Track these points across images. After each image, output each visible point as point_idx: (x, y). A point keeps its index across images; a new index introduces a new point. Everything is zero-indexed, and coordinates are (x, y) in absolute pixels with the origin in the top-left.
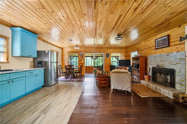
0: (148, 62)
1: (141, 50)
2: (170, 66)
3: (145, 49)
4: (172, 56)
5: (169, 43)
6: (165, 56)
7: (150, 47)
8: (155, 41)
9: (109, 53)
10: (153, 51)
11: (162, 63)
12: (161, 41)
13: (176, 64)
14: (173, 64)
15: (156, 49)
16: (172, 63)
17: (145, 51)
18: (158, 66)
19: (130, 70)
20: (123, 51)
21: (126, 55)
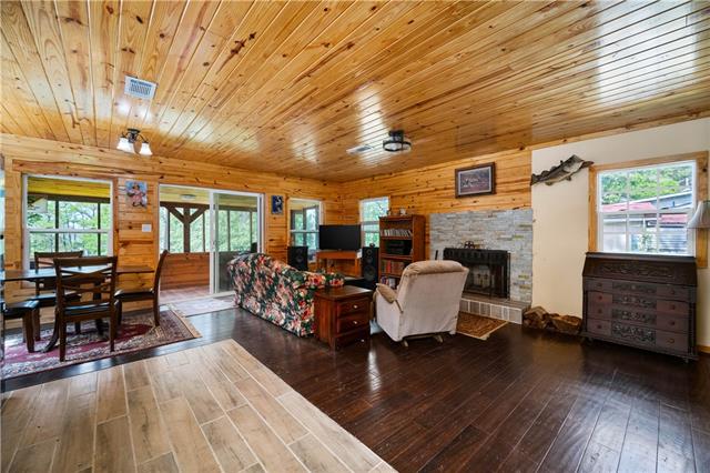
0: (431, 232)
1: (404, 196)
2: (497, 243)
3: (419, 193)
4: (502, 219)
5: (494, 184)
6: (484, 217)
7: (436, 190)
8: (456, 175)
9: (284, 197)
10: (448, 203)
11: (475, 236)
12: (474, 176)
13: (510, 239)
14: (504, 239)
15: (458, 197)
16: (502, 236)
17: (417, 199)
18: (469, 245)
19: (369, 261)
20: (330, 194)
21: (337, 208)
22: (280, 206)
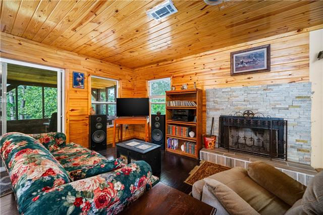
1: (182, 77)
2: (272, 112)
3: (196, 74)
6: (258, 90)
8: (232, 57)
9: (86, 74)
10: (223, 80)
11: (253, 106)
12: (249, 57)
13: (287, 109)
15: (233, 75)
16: (277, 106)
18: (248, 114)
19: (157, 126)
20: (125, 76)
21: (130, 86)
22: (82, 82)
